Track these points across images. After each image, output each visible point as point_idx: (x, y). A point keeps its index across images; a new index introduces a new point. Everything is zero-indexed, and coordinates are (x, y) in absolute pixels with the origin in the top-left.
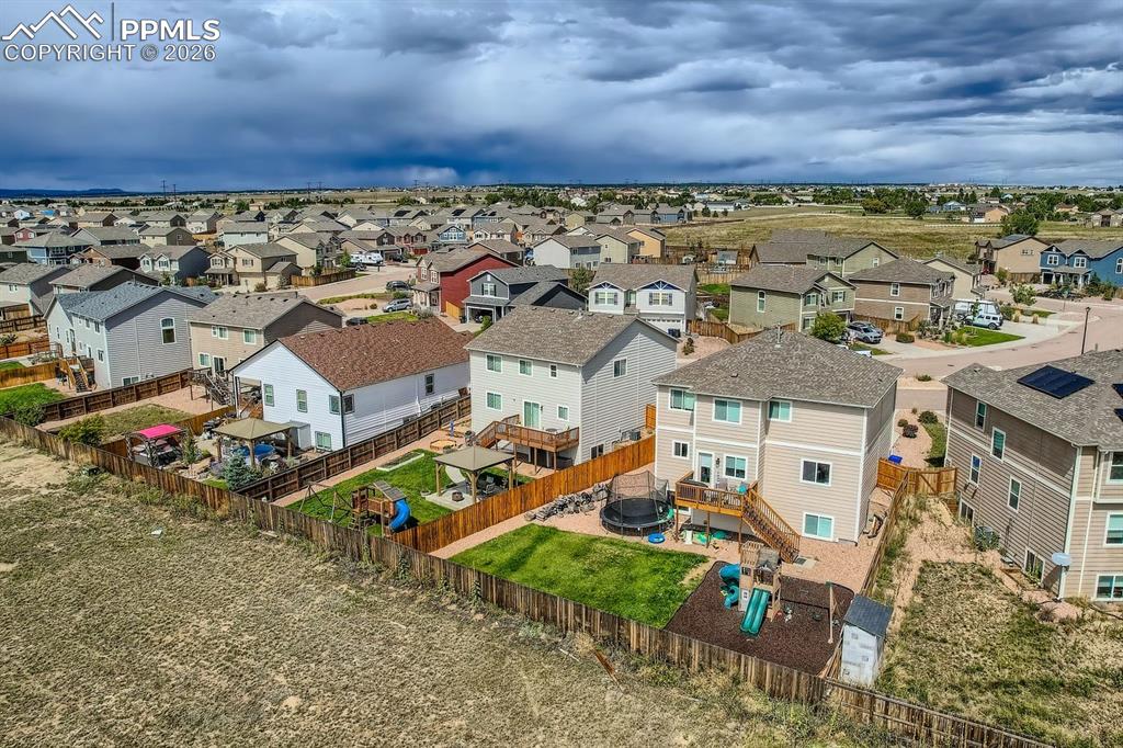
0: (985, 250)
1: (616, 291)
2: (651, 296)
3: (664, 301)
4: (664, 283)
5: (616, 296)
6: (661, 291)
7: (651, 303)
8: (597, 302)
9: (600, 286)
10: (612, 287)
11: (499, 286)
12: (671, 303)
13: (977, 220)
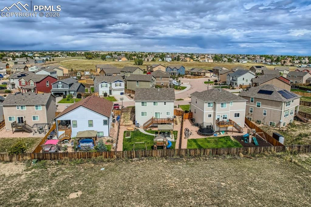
0: (150, 68)
1: (107, 83)
2: (116, 84)
3: (119, 85)
4: (119, 80)
5: (107, 85)
6: (118, 83)
7: (116, 86)
8: (101, 87)
9: (102, 83)
10: (106, 82)
11: (65, 85)
12: (121, 86)
13: (120, 60)
